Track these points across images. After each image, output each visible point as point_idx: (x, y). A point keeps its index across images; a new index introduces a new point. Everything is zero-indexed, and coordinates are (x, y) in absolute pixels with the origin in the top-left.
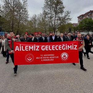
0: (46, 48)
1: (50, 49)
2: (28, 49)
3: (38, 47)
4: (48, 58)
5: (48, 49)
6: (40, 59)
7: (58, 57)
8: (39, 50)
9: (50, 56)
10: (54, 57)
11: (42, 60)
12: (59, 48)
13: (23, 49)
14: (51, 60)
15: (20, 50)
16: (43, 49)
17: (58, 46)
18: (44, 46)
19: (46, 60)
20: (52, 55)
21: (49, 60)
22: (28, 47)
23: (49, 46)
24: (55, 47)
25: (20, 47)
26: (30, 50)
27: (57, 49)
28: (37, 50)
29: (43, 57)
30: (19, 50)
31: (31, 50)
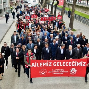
0: (57, 64)
1: (61, 65)
2: (42, 65)
3: (51, 63)
5: (59, 65)
6: (52, 73)
7: (67, 72)
8: (51, 66)
9: (60, 71)
10: (64, 72)
11: (53, 74)
12: (69, 64)
13: (38, 65)
14: (61, 74)
15: (36, 66)
16: (55, 65)
17: (68, 63)
18: (56, 63)
19: (57, 74)
20: (63, 70)
21: (59, 74)
22: (42, 64)
24: (65, 63)
25: (36, 64)
27: (67, 65)
28: (50, 66)
29: (54, 71)
30: (34, 66)
31: (45, 66)
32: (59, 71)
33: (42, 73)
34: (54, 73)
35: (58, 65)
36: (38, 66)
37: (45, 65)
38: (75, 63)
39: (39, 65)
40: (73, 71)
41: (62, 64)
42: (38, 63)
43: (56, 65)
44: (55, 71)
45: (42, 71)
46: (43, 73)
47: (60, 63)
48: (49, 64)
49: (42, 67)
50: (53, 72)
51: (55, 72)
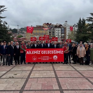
0: (44, 52)
3: (40, 52)
5: (45, 53)
6: (41, 59)
7: (51, 58)
9: (47, 57)
10: (49, 58)
12: (52, 52)
14: (47, 60)
19: (44, 60)
24: (49, 52)
28: (39, 53)
31: (36, 53)
33: (34, 59)
34: (42, 59)
38: (56, 52)
39: (32, 53)
40: (55, 58)
41: (47, 52)
44: (43, 57)
48: (38, 52)
49: (34, 55)
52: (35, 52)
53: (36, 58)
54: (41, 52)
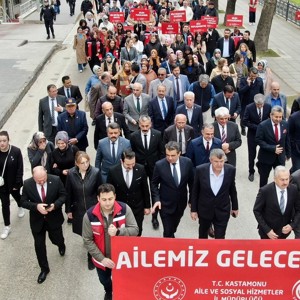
0: (236, 258)
1: (250, 264)
2: (166, 262)
3: (205, 253)
4: (239, 292)
5: (245, 262)
6: (211, 296)
7: (281, 292)
8: (206, 265)
9: (250, 288)
10: (264, 292)
12: (291, 259)
13: (147, 262)
15: (136, 265)
16: (224, 261)
17: (284, 253)
18: (228, 252)
20: (259, 284)
22: (166, 256)
23: (250, 253)
24: (273, 256)
25: (136, 254)
26: (170, 264)
27: (281, 262)
28: (199, 264)
29: (220, 288)
30: (129, 266)
32: (245, 289)
33: (167, 296)
34: (220, 296)
35: (236, 264)
36: (144, 264)
37: (177, 259)
39: (150, 259)
42: (144, 254)
43: (227, 264)
44: (225, 287)
45: (163, 287)
46: (170, 294)
47: (246, 256)
48: (196, 257)
49: (166, 271)
50: (216, 291)
51: (223, 292)
52: (171, 254)
53: (177, 287)
54: (211, 259)
